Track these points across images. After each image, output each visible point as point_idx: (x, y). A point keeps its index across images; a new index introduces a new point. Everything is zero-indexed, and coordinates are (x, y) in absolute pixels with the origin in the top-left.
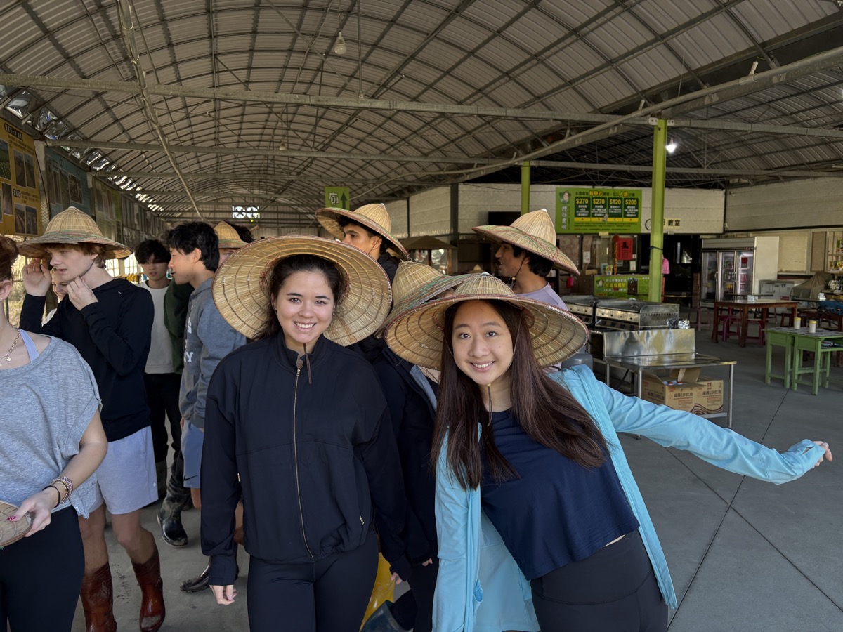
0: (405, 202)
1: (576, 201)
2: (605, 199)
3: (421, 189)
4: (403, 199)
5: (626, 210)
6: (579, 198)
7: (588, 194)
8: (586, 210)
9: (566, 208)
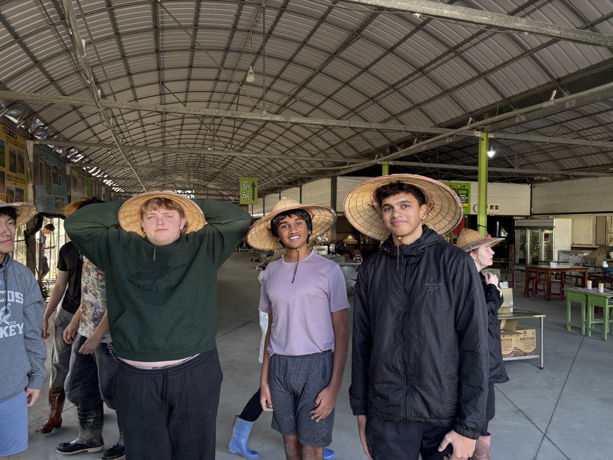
0: (298, 189)
3: (310, 179)
4: (297, 187)
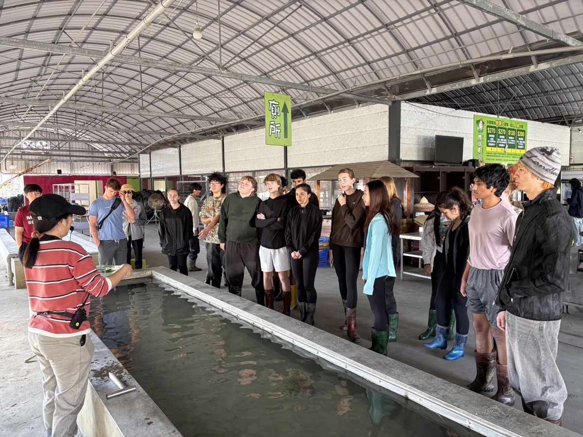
1: (487, 130)
2: (505, 129)
5: (518, 142)
6: (490, 127)
7: (495, 123)
8: (494, 140)
9: (480, 136)
